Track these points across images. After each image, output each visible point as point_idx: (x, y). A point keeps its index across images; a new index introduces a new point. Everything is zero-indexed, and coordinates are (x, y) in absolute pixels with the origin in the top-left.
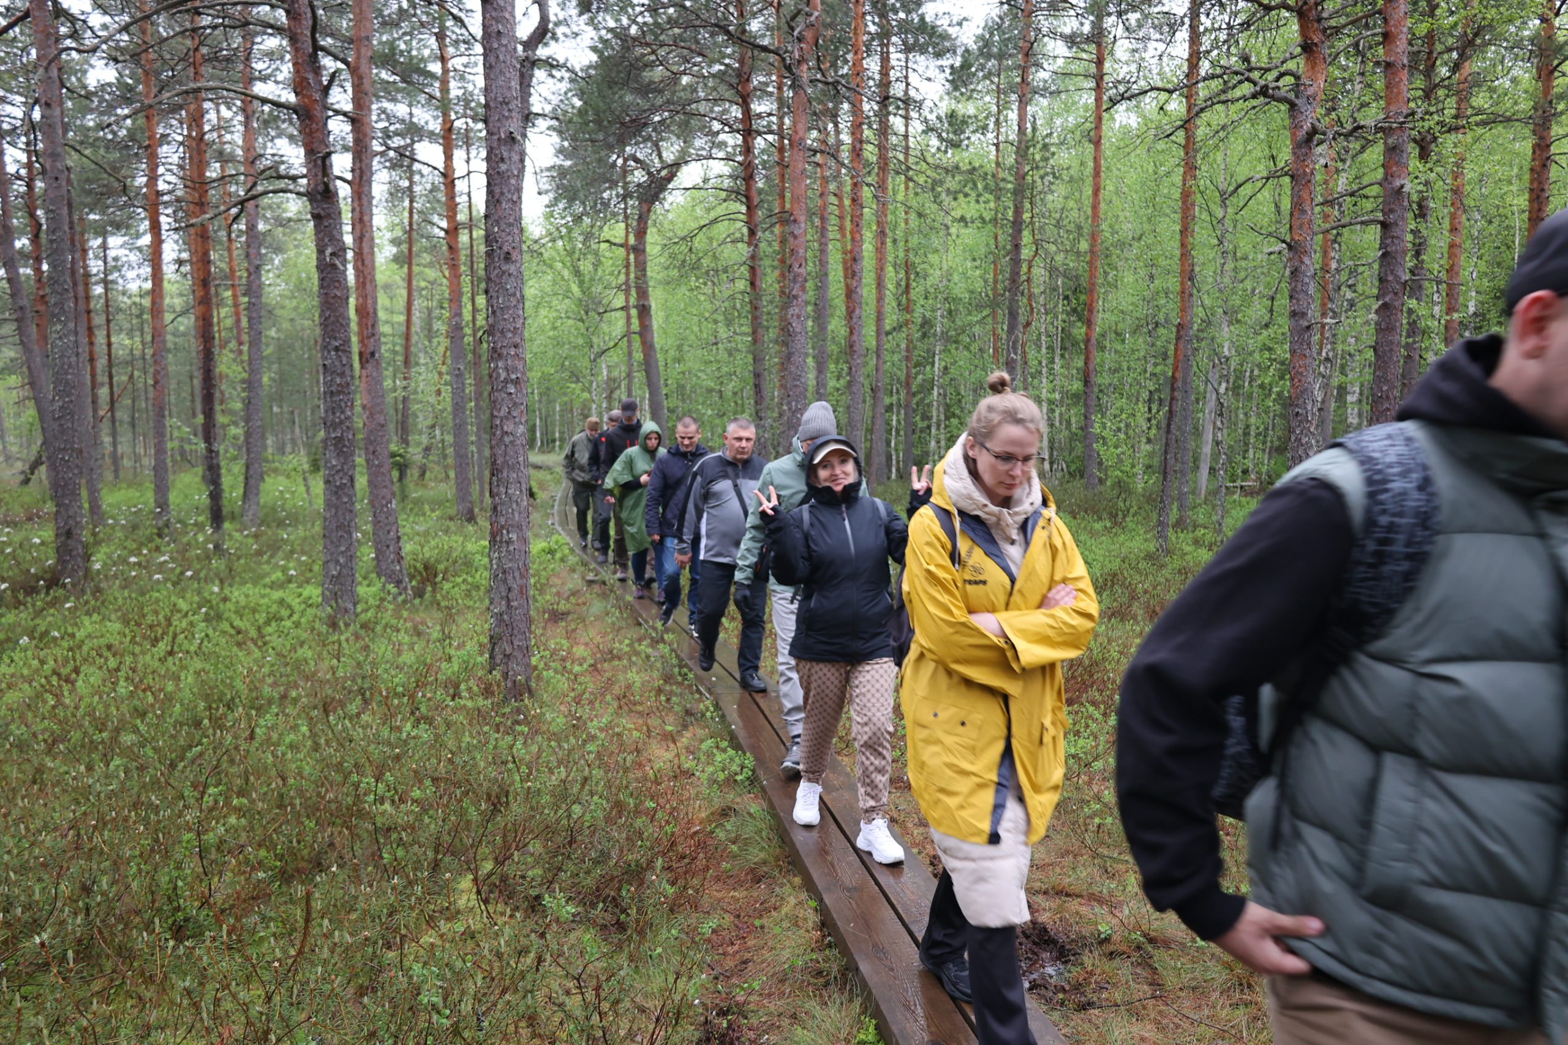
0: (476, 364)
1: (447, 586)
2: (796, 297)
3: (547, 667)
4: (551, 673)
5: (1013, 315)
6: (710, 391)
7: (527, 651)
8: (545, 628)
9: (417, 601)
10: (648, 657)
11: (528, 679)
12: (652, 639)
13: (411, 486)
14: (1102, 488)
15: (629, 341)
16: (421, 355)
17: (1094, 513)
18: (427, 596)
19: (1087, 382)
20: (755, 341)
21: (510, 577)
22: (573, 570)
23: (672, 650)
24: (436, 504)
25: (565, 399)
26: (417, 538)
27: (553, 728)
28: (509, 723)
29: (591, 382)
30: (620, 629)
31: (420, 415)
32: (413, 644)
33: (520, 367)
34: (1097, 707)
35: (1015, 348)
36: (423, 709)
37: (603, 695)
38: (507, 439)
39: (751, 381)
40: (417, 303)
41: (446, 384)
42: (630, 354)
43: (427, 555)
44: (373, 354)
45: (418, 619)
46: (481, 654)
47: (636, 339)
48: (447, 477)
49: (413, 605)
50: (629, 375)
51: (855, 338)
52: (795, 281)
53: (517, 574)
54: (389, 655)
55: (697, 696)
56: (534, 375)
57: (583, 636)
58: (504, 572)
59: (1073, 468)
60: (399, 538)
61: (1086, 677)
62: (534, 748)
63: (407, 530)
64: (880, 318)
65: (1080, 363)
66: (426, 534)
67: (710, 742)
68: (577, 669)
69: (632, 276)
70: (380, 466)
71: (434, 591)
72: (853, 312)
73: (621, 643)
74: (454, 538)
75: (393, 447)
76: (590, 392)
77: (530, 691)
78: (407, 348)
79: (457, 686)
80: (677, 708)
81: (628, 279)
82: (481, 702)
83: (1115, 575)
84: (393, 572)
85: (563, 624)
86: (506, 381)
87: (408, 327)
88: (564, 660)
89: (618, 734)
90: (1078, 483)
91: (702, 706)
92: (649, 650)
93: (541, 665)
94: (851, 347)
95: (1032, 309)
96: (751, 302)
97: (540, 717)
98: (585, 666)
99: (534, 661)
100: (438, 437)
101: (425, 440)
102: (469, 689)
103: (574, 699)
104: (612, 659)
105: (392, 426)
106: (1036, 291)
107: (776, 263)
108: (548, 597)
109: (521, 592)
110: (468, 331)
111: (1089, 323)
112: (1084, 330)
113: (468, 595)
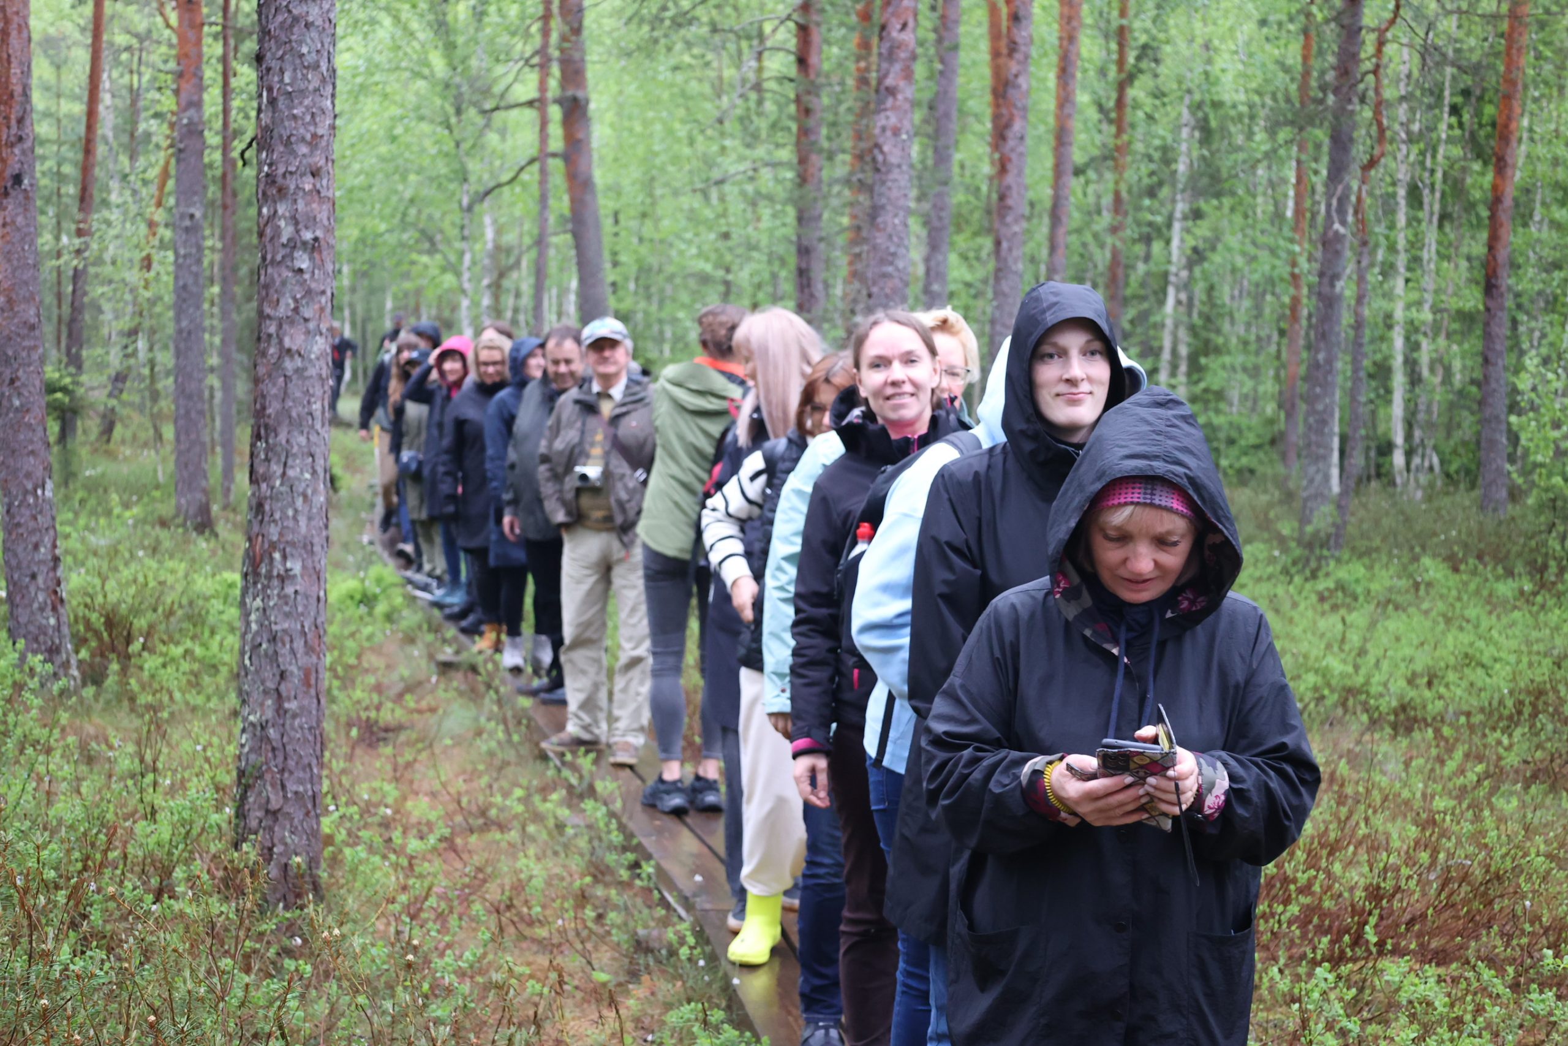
0: (227, 205)
1: (151, 662)
2: (892, 91)
3: (354, 839)
4: (361, 851)
5: (1341, 142)
6: (705, 279)
7: (313, 804)
8: (350, 758)
9: (89, 691)
10: (560, 827)
11: (313, 862)
12: (570, 788)
13: (84, 452)
14: (1512, 510)
15: (543, 172)
16: (114, 185)
17: (1497, 560)
18: (111, 681)
19: (1490, 287)
20: (803, 179)
21: (285, 651)
22: (410, 639)
23: (612, 814)
24: (135, 491)
25: (408, 285)
26: (93, 562)
27: (364, 968)
28: (272, 952)
29: (462, 254)
30: (506, 764)
31: (107, 307)
32: (79, 780)
33: (323, 216)
34: (1501, 972)
35: (1341, 211)
36: (96, 917)
37: (466, 900)
38: (289, 365)
39: (792, 261)
40: (112, 78)
41: (163, 246)
42: (543, 199)
43: (113, 598)
44: (17, 179)
45: (91, 730)
46: (218, 809)
47: (556, 165)
48: (159, 436)
49: (81, 701)
50: (540, 242)
51: (1010, 179)
52: (890, 56)
53: (299, 644)
54: (28, 803)
55: (661, 912)
56: (347, 234)
57: (426, 777)
58: (273, 639)
59: (1453, 468)
60: (56, 560)
61: (1476, 905)
62: (321, 1008)
63: (74, 543)
64: (1062, 138)
65: (1478, 248)
66: (113, 552)
67: (688, 1011)
68: (414, 845)
69: (554, 37)
70: (25, 410)
71: (124, 671)
72: (1008, 125)
73: (506, 794)
74: (170, 564)
75: (51, 373)
76: (458, 274)
77: (316, 887)
78: (86, 169)
79: (166, 872)
80: (617, 936)
81: (545, 45)
82: (216, 906)
83: (1540, 693)
84: (43, 631)
85: (388, 750)
86: (293, 245)
87: (90, 127)
88: (386, 824)
89: (499, 987)
90: (1464, 498)
91: (670, 935)
92: (564, 813)
93: (341, 836)
94: (1002, 198)
95: (1382, 130)
96: (798, 100)
97: (336, 947)
98: (432, 840)
99: (326, 825)
100: (142, 355)
101: (115, 360)
102: (192, 880)
103: (407, 908)
104: (486, 827)
105: (48, 330)
106: (1389, 93)
107: (854, 19)
108: (358, 694)
109: (306, 682)
110: (213, 139)
111: (1501, 165)
112: (1489, 178)
113: (194, 682)
